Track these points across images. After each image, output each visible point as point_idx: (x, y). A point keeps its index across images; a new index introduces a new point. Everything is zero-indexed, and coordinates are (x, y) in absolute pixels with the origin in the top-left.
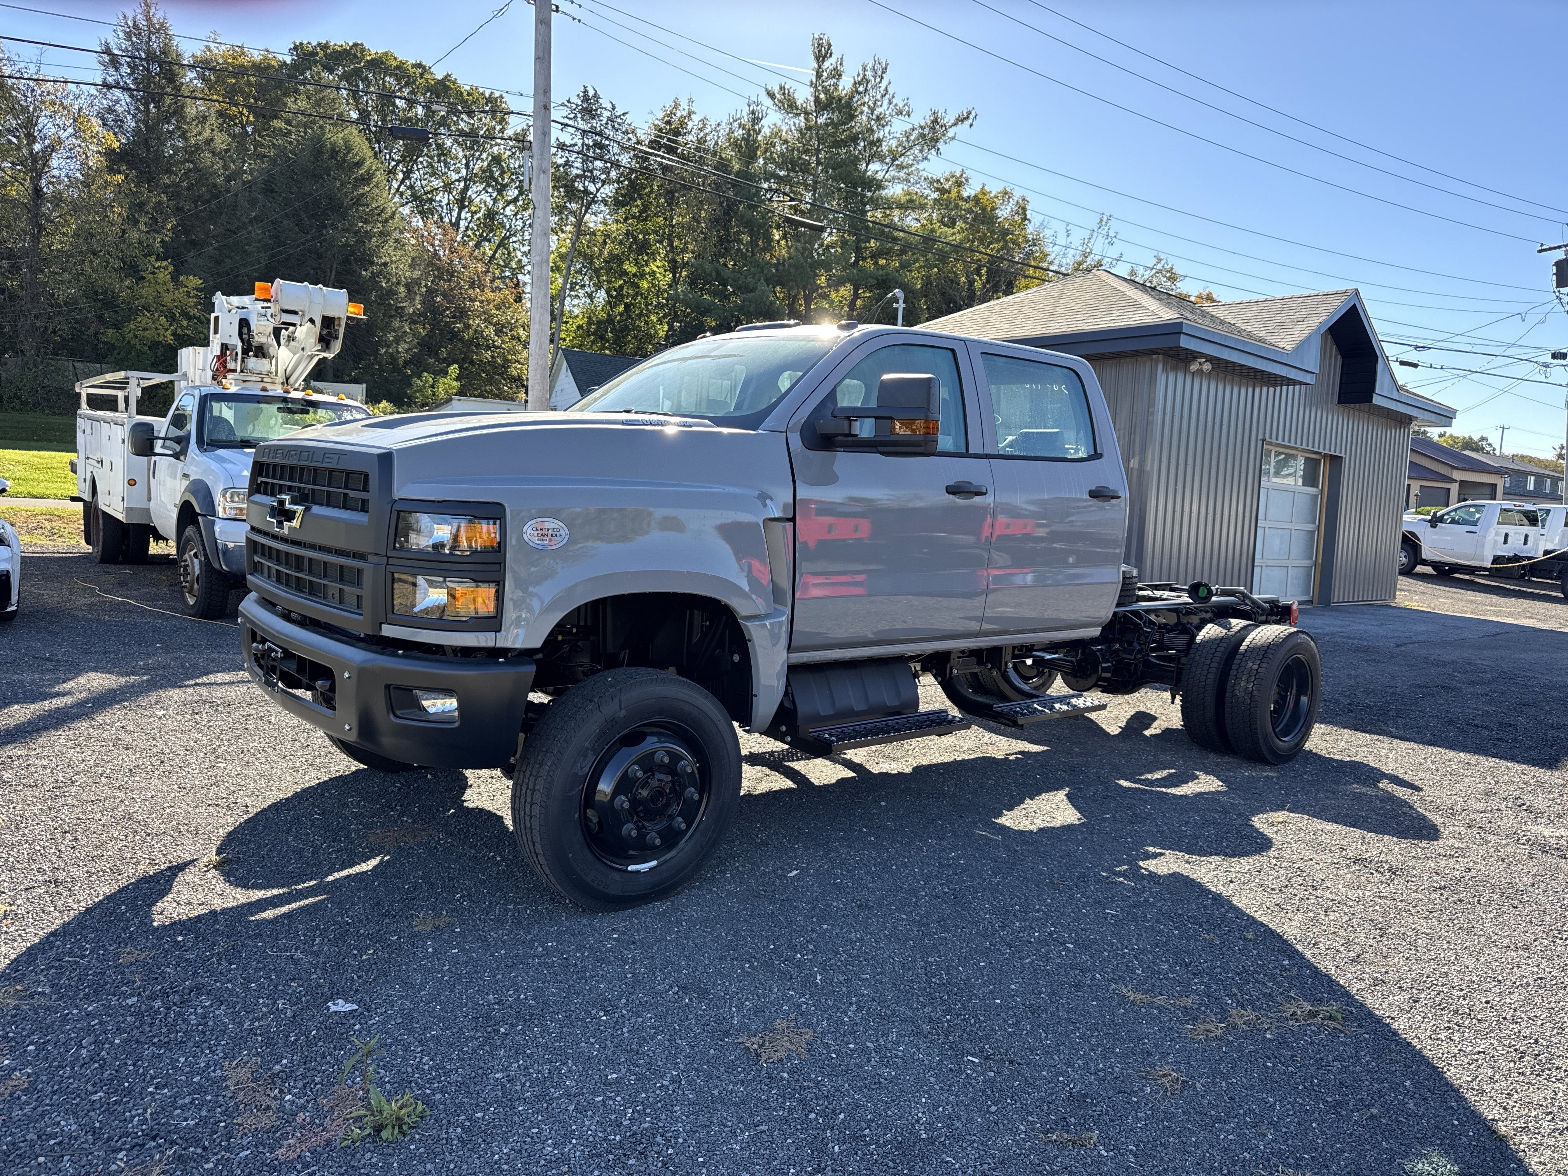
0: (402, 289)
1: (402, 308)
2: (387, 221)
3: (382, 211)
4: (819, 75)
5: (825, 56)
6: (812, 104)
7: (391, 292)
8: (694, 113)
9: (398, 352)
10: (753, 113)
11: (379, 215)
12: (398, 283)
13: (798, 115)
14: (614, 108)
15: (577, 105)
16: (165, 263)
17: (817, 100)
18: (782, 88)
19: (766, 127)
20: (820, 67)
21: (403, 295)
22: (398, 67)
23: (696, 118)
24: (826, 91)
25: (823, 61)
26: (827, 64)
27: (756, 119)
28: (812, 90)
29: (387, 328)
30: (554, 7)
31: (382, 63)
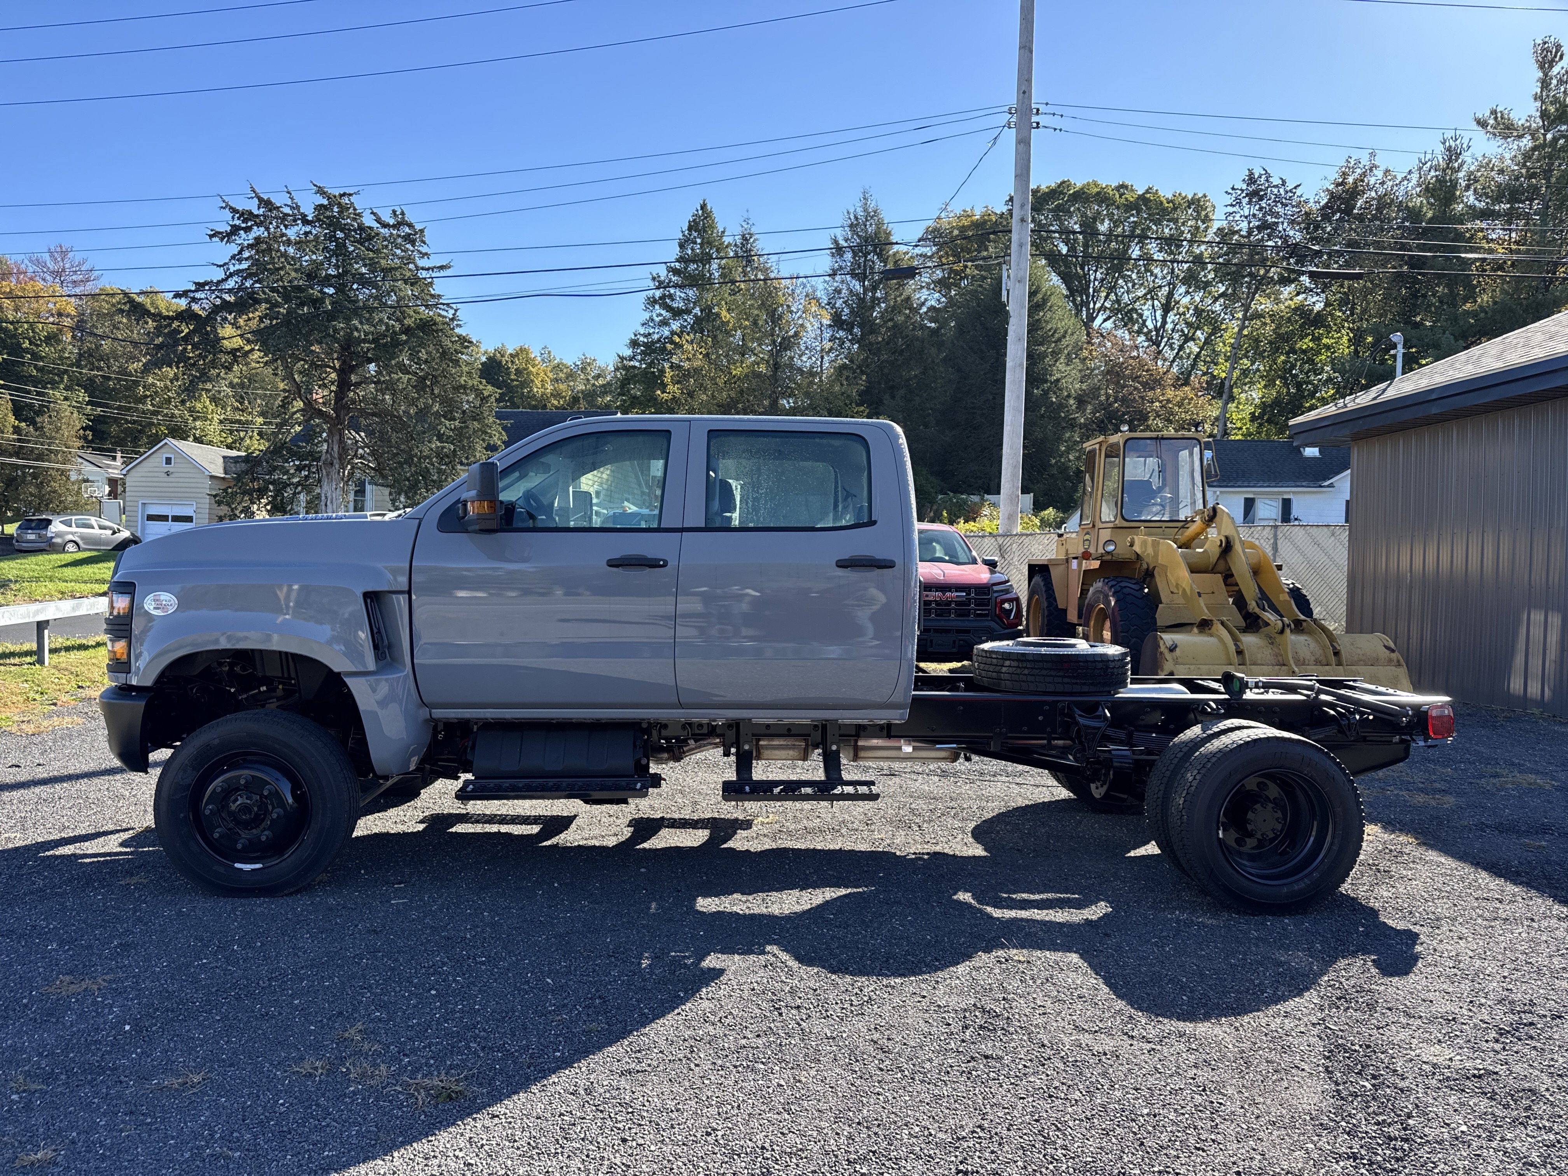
0: (1072, 402)
1: (1074, 419)
2: (1059, 340)
3: (1055, 332)
4: (1545, 83)
5: (1553, 60)
6: (1538, 120)
7: (1061, 406)
8: (1376, 167)
9: (1070, 461)
10: (1449, 149)
11: (1052, 335)
12: (1069, 396)
13: (1520, 137)
14: (1284, 183)
15: (1242, 191)
16: (862, 408)
17: (1544, 114)
18: (1494, 112)
19: (1469, 161)
20: (1546, 75)
21: (1074, 407)
22: (1098, 193)
23: (1379, 174)
24: (1556, 100)
25: (1551, 67)
26: (1556, 70)
27: (1453, 154)
28: (1539, 104)
29: (1059, 439)
30: (1035, 125)
31: (1084, 193)
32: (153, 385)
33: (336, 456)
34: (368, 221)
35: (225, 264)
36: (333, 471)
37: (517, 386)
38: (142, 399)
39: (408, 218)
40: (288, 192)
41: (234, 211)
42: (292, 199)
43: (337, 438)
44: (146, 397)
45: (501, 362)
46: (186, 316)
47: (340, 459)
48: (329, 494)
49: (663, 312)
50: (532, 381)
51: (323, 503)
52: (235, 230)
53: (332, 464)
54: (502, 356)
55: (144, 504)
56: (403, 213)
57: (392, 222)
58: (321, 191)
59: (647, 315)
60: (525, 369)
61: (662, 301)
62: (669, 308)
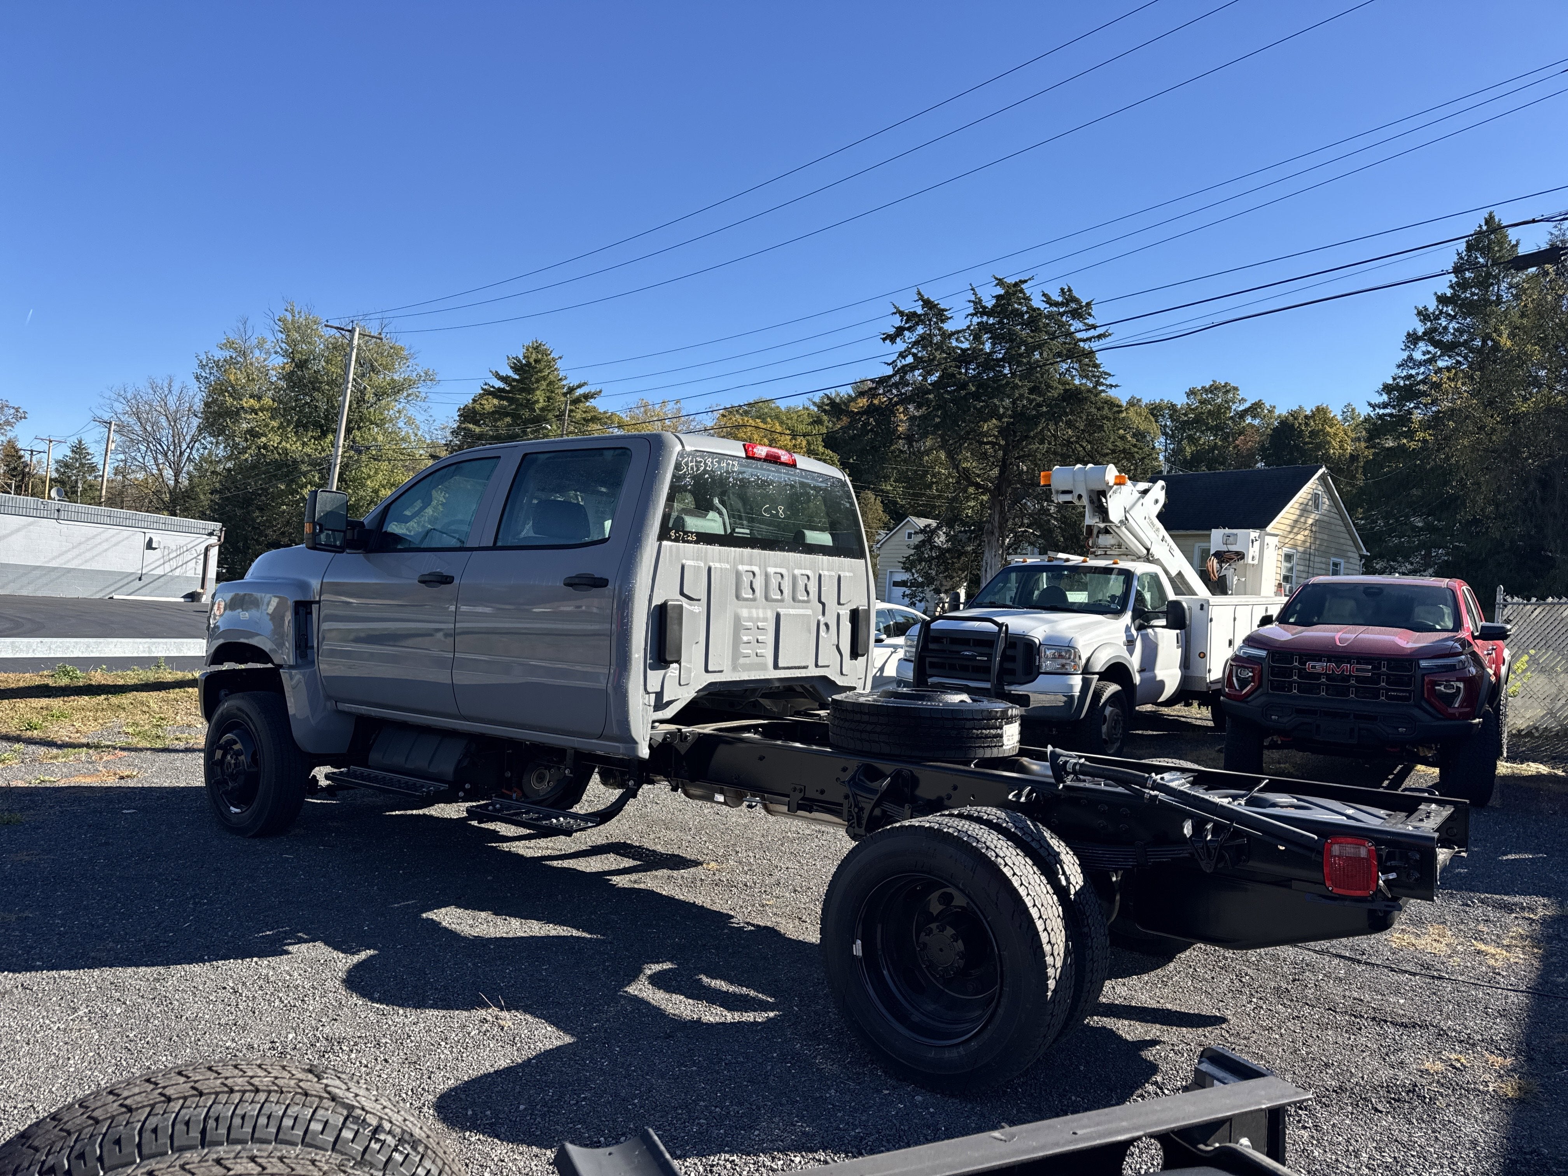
32: (939, 473)
33: (997, 525)
34: (1038, 302)
35: (894, 362)
36: (994, 539)
37: (1311, 450)
38: (929, 486)
39: (1076, 294)
40: (973, 289)
41: (902, 314)
42: (975, 294)
43: (998, 508)
44: (933, 483)
45: (1293, 425)
46: (870, 410)
47: (1000, 528)
48: (989, 561)
49: (1431, 348)
50: (1329, 443)
51: (983, 569)
52: (900, 331)
53: (993, 533)
54: (1295, 419)
55: (891, 572)
56: (1070, 290)
57: (1060, 299)
58: (1000, 282)
59: (1405, 355)
60: (1322, 430)
61: (1429, 336)
62: (1436, 344)
